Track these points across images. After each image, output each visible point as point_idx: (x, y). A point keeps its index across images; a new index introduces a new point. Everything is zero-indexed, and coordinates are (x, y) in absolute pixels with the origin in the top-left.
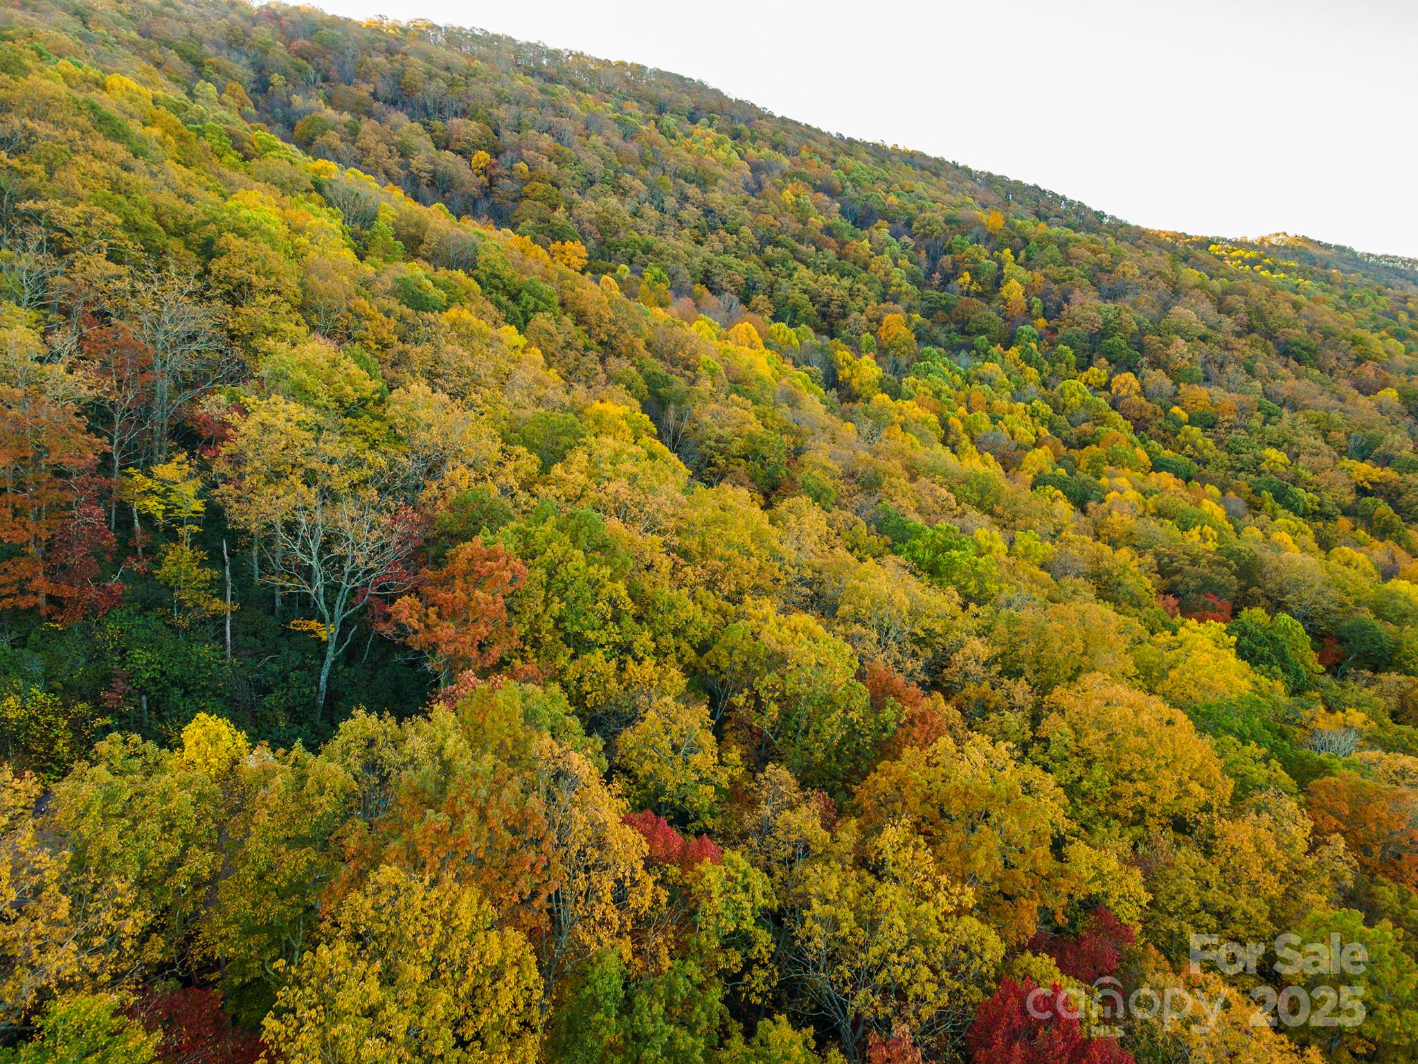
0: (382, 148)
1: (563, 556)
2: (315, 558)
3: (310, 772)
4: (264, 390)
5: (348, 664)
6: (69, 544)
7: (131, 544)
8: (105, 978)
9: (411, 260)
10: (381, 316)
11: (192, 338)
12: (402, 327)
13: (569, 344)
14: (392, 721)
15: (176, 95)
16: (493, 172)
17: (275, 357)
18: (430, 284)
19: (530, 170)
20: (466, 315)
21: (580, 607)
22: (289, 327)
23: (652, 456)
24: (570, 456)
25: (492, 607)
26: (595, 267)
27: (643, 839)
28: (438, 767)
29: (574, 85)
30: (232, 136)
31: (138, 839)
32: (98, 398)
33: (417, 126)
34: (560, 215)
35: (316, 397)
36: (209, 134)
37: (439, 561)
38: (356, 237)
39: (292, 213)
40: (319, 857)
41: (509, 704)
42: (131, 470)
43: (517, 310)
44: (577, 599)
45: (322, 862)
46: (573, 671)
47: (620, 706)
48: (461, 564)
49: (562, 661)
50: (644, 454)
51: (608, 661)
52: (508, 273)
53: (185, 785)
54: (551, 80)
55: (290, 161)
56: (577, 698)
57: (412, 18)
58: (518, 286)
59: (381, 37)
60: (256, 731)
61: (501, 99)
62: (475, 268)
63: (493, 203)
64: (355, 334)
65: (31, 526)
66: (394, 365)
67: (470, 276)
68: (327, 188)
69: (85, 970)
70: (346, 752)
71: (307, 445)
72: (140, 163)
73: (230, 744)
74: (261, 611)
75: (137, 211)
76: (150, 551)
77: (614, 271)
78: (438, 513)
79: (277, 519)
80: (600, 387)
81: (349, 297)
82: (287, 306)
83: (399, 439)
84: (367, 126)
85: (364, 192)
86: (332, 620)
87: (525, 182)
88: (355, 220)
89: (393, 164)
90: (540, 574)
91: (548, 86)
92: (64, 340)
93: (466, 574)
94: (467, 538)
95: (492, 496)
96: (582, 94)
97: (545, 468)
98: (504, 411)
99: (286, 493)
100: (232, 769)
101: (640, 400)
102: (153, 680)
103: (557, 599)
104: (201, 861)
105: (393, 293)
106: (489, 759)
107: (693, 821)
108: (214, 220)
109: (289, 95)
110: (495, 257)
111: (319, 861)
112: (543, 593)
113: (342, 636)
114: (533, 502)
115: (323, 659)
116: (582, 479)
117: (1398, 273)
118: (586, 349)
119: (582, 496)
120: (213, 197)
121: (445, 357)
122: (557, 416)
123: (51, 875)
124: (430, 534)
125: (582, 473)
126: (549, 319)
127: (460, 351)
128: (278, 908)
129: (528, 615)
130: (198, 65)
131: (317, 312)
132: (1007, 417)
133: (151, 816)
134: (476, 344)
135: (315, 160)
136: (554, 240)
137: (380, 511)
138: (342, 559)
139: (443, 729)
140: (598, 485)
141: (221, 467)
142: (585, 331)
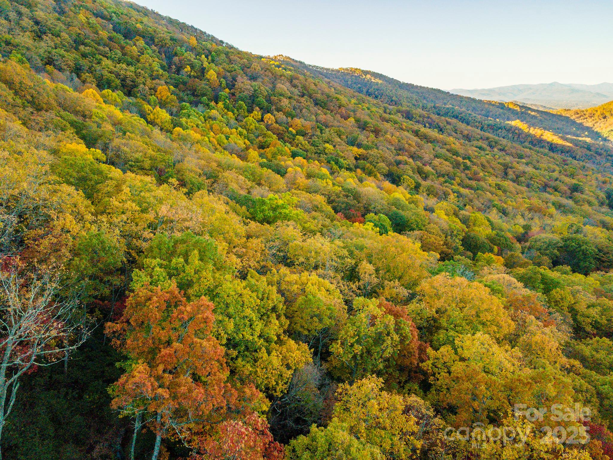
117: (320, 73)
132: (231, 136)
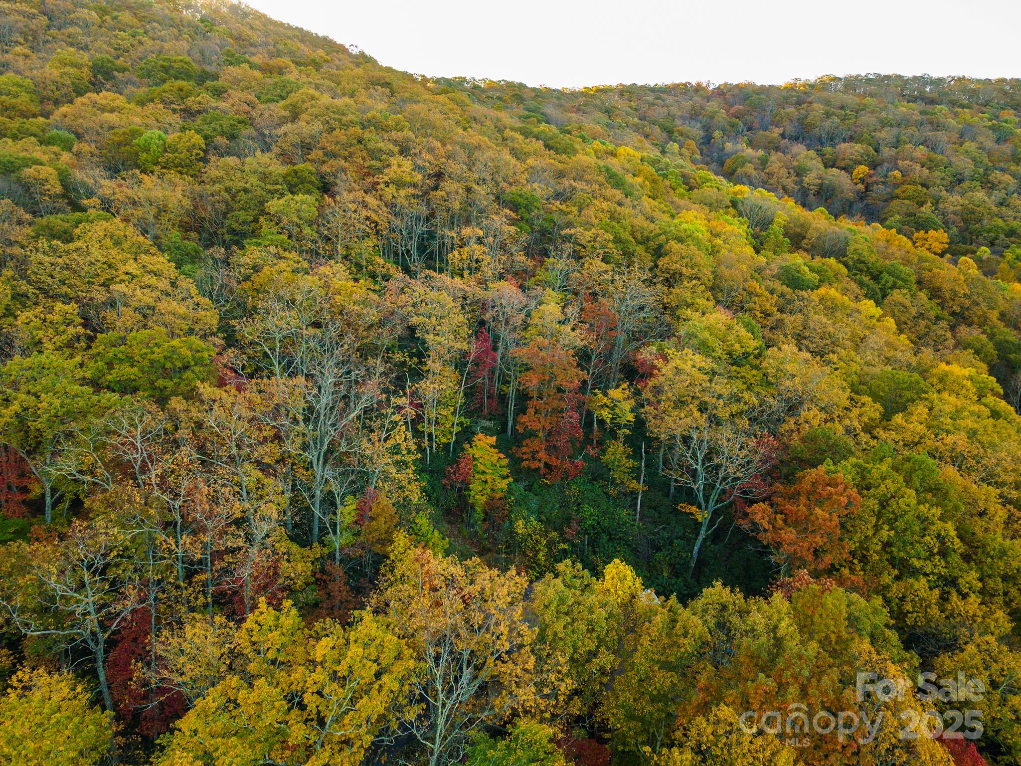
0: (784, 171)
1: (896, 492)
2: (700, 463)
3: (680, 618)
4: (680, 346)
5: (714, 542)
6: (559, 434)
7: (590, 437)
8: (547, 715)
9: (795, 252)
10: (767, 294)
11: (642, 308)
12: (782, 301)
13: (921, 315)
14: (740, 596)
15: (655, 153)
16: (870, 181)
17: (690, 323)
18: (807, 269)
19: (903, 176)
20: (833, 292)
21: (908, 537)
22: (701, 302)
23: (995, 414)
24: (911, 408)
25: (829, 524)
26: (953, 251)
27: (952, 759)
28: (772, 641)
29: (953, 104)
30: (684, 176)
31: (573, 632)
32: (585, 347)
33: (812, 153)
34: (926, 210)
35: (714, 351)
36: (670, 177)
37: (789, 479)
38: (755, 237)
39: (714, 223)
40: (679, 681)
41: (835, 606)
42: (596, 391)
43: (877, 288)
44: (906, 530)
45: (681, 686)
46: (896, 590)
47: (941, 632)
48: (806, 485)
49: (886, 579)
50: (987, 412)
51: (931, 589)
52: (872, 259)
53: (604, 605)
54: (932, 102)
55: (718, 188)
56: (899, 615)
57: (819, 76)
58: (880, 269)
59: (794, 94)
60: (648, 575)
61: (884, 124)
62: (845, 256)
63: (867, 204)
64: (747, 306)
65: (542, 420)
66: (772, 328)
67: (840, 262)
68: (740, 205)
69: (538, 706)
70: (705, 611)
71: (704, 385)
72: (628, 200)
73: (631, 584)
74: (660, 493)
75: (622, 230)
76: (600, 443)
77: (974, 252)
78: (792, 442)
79: (678, 433)
80: (947, 351)
81: (745, 280)
82: (703, 288)
83: (770, 384)
84: (774, 157)
85: (765, 205)
86: (706, 508)
87: (896, 186)
88: (756, 225)
89: (790, 183)
90: (873, 504)
91: (929, 108)
92: (573, 311)
93: (809, 494)
94: (814, 466)
95: (838, 435)
96: (960, 110)
97: (887, 416)
98: (855, 367)
99: (686, 416)
100: (631, 601)
101: (989, 364)
102: (593, 526)
103: (886, 527)
104: (606, 659)
105: (778, 277)
106: (814, 645)
107: (1004, 754)
108: (665, 233)
109: (724, 143)
110: (863, 248)
111: (679, 685)
112: (874, 520)
113: (712, 522)
114: (873, 443)
115: (698, 535)
116: (921, 429)
118: (938, 318)
119: (919, 443)
120: (666, 217)
121: (811, 324)
122: (903, 375)
123: (527, 640)
124: (785, 458)
125: (921, 423)
126: (904, 295)
127: (825, 320)
128: (649, 708)
129: (859, 535)
130: (669, 132)
131: (722, 291)
133: (582, 620)
134: (839, 314)
135: (735, 185)
136: (918, 230)
137: (749, 436)
138: (718, 467)
139: (779, 612)
140: (936, 435)
141: (647, 394)
142: (938, 304)
